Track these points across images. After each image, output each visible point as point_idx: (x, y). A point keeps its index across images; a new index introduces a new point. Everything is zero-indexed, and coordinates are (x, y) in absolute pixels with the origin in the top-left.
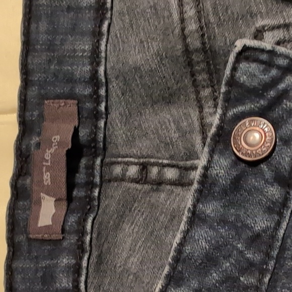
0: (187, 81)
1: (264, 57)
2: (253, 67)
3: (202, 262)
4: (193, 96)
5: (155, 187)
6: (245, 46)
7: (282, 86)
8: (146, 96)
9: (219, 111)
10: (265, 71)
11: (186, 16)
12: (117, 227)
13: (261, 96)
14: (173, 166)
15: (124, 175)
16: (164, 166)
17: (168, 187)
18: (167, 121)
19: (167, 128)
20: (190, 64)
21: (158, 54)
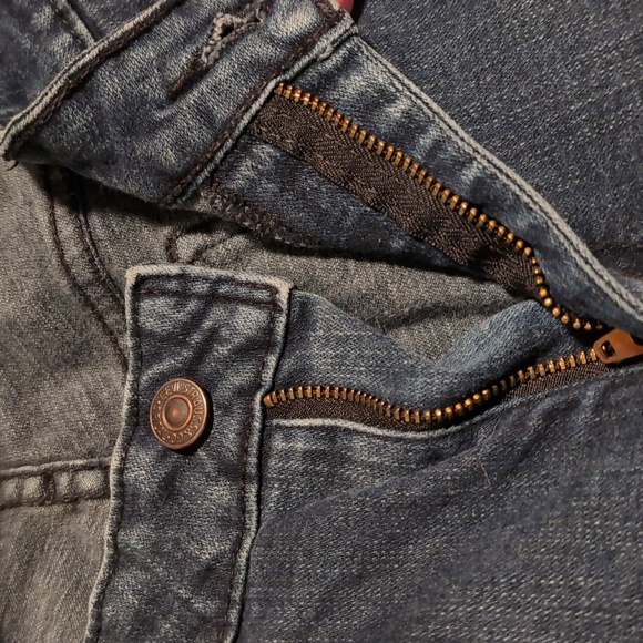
0: (95, 329)
1: (173, 285)
2: (160, 304)
3: (133, 629)
4: (110, 349)
5: (70, 507)
6: (139, 275)
7: (207, 324)
8: (39, 362)
9: (130, 377)
10: (178, 306)
11: (61, 236)
12: (23, 583)
13: (183, 344)
14: (91, 468)
15: (20, 495)
16: (77, 470)
17: (89, 503)
18: (76, 395)
19: (77, 406)
20: (88, 303)
21: (37, 298)
